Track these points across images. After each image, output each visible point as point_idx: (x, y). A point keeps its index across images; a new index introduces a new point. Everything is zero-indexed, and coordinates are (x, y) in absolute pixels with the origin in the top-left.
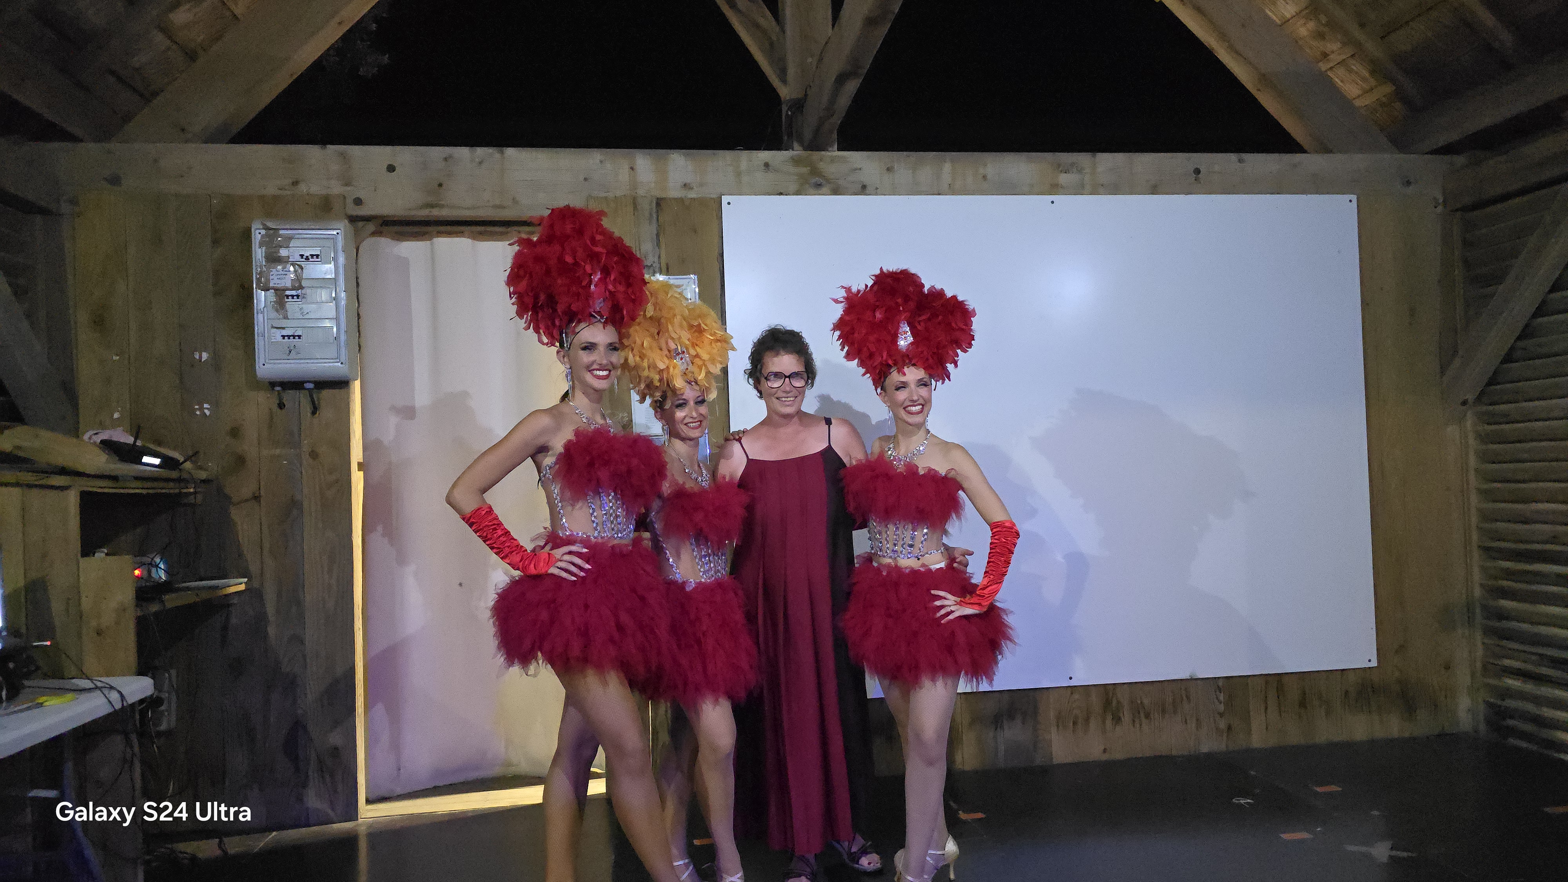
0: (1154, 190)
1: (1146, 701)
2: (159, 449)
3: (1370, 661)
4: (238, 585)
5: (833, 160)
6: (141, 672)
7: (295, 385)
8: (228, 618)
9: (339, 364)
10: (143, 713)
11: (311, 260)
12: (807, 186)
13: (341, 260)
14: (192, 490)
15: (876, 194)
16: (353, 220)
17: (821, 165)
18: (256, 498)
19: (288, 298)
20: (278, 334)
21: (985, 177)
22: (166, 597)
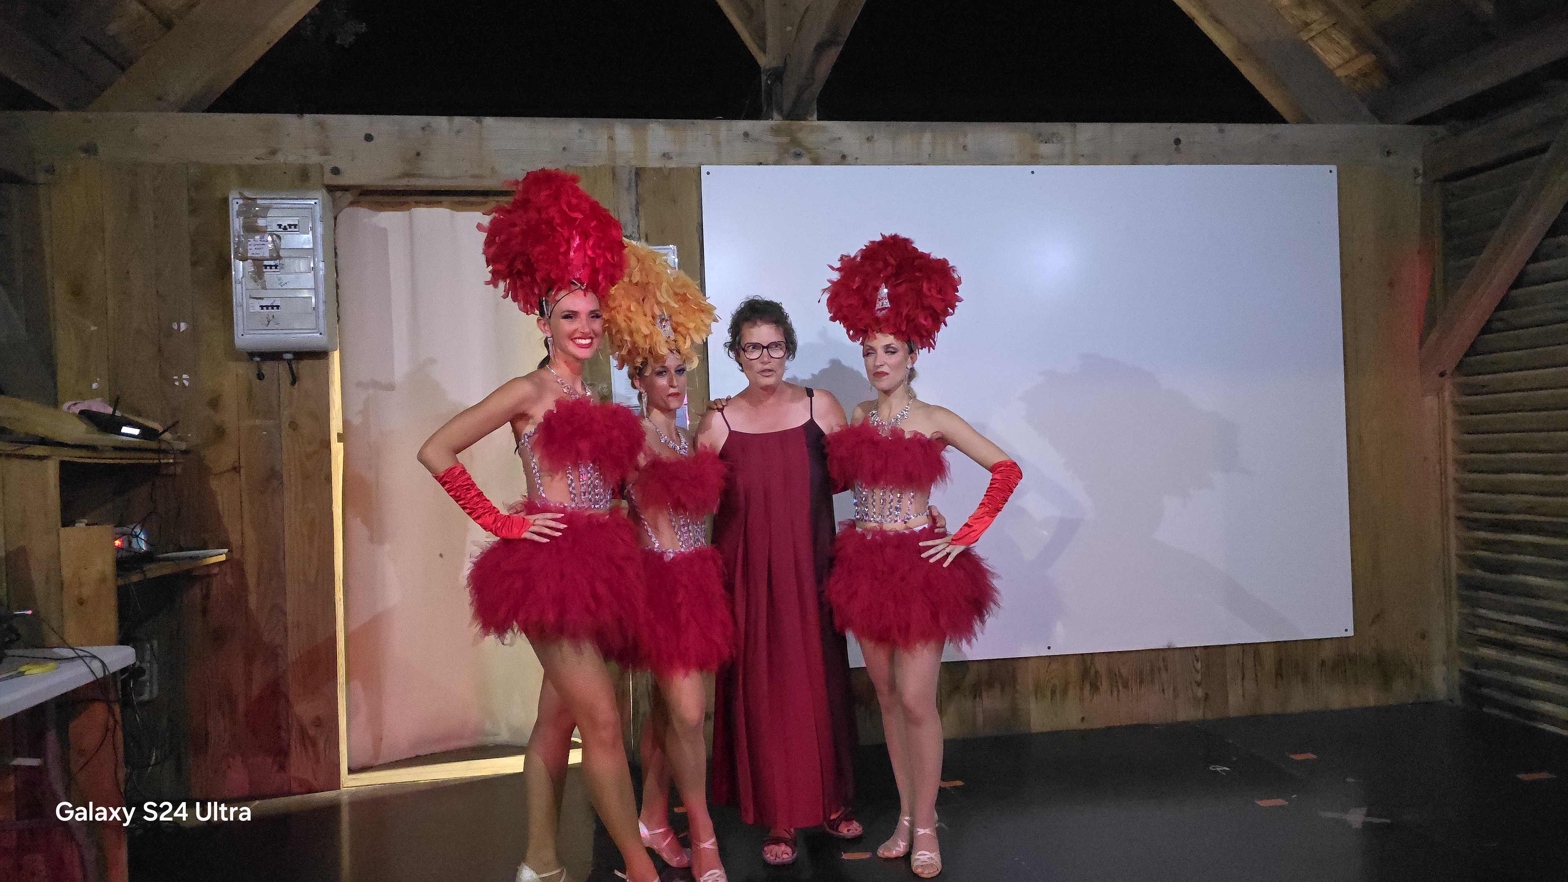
0: (1135, 160)
1: (1124, 671)
2: (140, 420)
3: (1346, 630)
4: (220, 556)
5: (813, 130)
6: (122, 642)
7: (273, 356)
8: (208, 588)
9: (318, 334)
10: (125, 683)
11: (289, 230)
12: (787, 155)
13: (320, 230)
14: (171, 461)
15: (856, 164)
16: (331, 189)
17: (800, 135)
18: (236, 469)
19: (266, 268)
20: (257, 304)
21: (965, 147)
22: (147, 567)
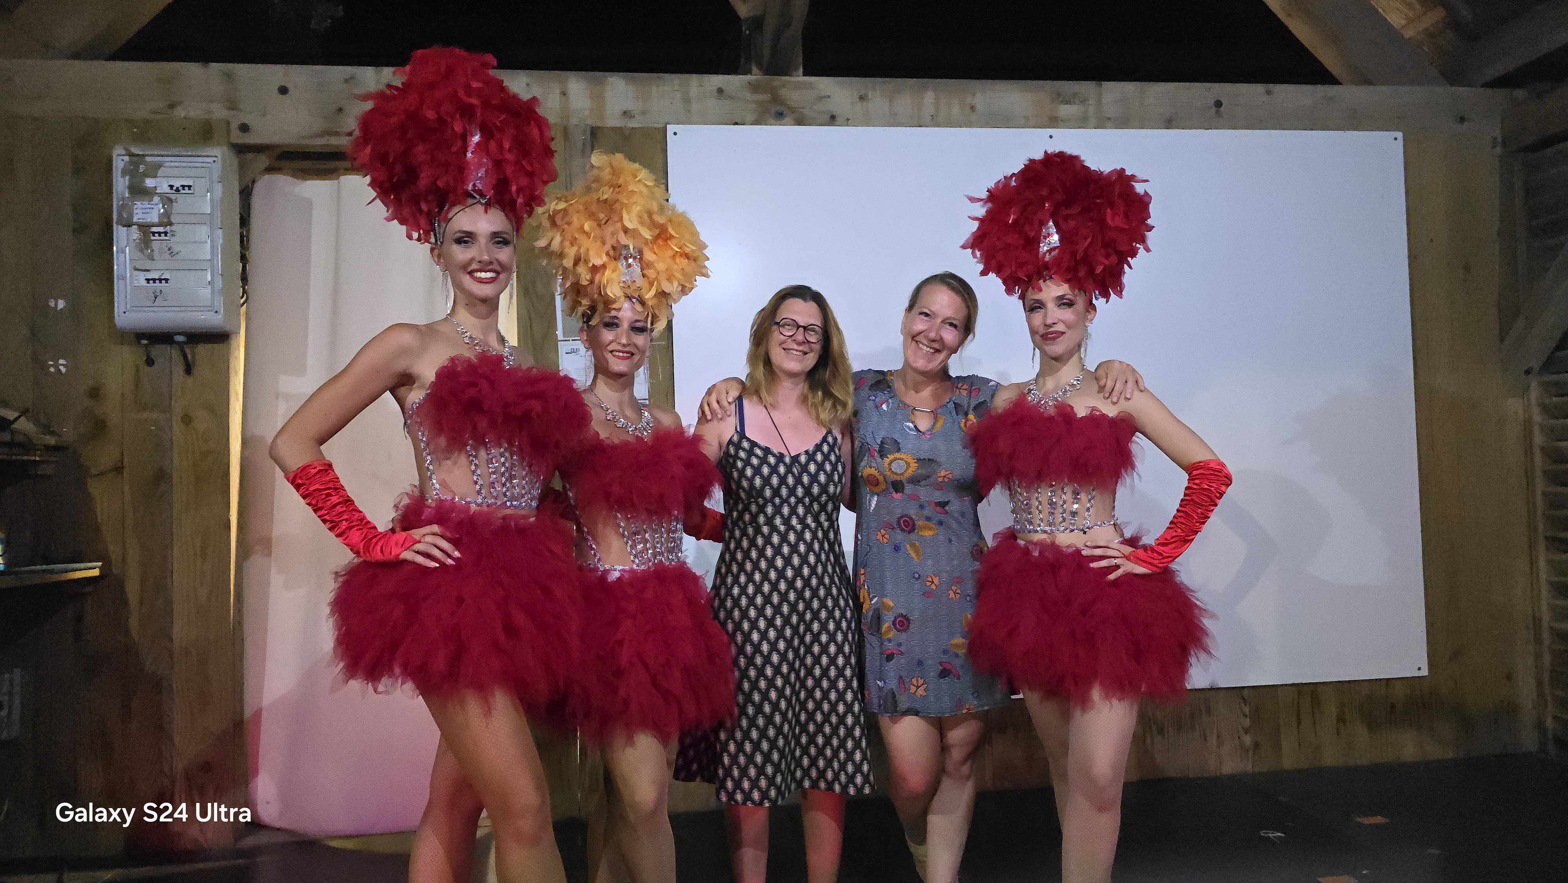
0: (1169, 123)
3: (1419, 669)
4: (90, 570)
5: (798, 86)
7: (162, 337)
8: (81, 609)
9: (215, 314)
11: (182, 192)
12: (767, 115)
13: (220, 192)
14: (37, 459)
15: (847, 125)
16: (240, 150)
17: (784, 92)
18: (118, 469)
19: (154, 236)
20: (141, 278)
21: (973, 108)
